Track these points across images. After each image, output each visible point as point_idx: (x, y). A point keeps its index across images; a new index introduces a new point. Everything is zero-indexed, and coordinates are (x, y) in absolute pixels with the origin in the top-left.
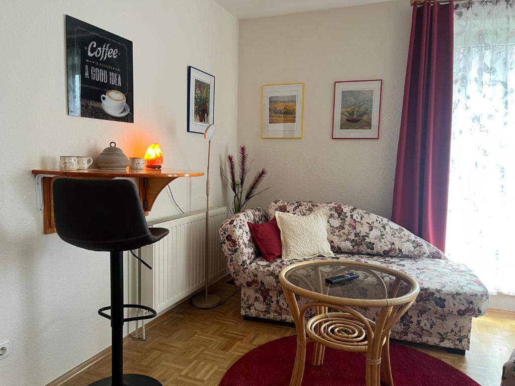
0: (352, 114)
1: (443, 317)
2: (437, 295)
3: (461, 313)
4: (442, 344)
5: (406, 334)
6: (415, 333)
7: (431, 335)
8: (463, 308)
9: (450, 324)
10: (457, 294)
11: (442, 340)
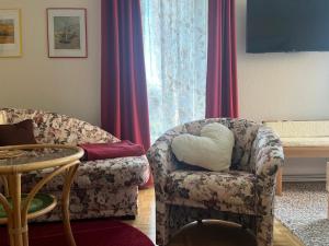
0: (64, 36)
1: (115, 191)
2: (108, 172)
3: (128, 184)
4: (116, 215)
5: (86, 213)
6: (94, 210)
7: (106, 208)
8: (128, 179)
9: (120, 196)
10: (124, 168)
11: (116, 210)
